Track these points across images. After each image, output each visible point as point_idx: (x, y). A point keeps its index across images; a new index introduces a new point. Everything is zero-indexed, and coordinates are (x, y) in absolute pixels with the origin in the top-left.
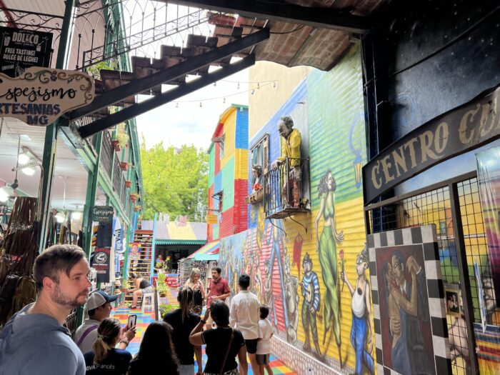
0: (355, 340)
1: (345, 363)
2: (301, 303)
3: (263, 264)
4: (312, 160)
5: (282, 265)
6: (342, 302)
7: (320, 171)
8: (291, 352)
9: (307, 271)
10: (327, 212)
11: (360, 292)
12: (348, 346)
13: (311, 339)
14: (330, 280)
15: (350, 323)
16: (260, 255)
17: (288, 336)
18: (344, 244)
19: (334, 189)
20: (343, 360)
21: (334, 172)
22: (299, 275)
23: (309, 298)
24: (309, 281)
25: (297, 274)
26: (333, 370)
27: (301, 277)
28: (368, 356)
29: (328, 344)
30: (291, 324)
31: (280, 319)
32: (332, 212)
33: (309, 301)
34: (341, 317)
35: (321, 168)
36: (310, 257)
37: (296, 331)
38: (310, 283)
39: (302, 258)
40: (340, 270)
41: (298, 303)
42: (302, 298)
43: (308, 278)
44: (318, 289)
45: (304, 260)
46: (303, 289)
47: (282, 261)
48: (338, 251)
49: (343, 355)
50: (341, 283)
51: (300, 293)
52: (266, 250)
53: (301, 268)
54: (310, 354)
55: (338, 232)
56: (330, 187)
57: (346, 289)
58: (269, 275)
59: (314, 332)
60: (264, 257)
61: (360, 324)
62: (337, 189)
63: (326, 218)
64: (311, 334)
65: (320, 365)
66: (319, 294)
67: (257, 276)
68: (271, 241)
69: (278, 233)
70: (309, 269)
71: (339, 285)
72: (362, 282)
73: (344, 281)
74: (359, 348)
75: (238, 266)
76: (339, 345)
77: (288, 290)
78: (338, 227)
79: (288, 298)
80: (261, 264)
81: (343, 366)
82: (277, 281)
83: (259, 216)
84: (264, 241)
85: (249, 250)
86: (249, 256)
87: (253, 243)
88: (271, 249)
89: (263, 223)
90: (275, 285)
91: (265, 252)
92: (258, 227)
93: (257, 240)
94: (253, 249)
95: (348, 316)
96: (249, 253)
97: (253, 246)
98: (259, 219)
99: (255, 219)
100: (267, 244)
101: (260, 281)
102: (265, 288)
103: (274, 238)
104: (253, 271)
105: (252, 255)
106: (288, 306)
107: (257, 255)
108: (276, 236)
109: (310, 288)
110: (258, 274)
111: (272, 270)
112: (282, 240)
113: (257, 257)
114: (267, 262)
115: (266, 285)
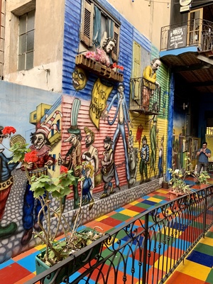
0: (159, 165)
3: (102, 141)
5: (127, 142)
9: (143, 145)
11: (161, 150)
13: (144, 176)
14: (153, 147)
16: (96, 132)
20: (155, 175)
23: (144, 157)
25: (138, 146)
27: (141, 148)
28: (161, 168)
30: (132, 176)
36: (146, 138)
37: (135, 178)
38: (145, 150)
41: (137, 162)
42: (140, 159)
43: (144, 148)
44: (149, 152)
45: (143, 139)
46: (141, 154)
47: (126, 139)
51: (139, 156)
52: (108, 129)
55: (157, 129)
58: (111, 150)
59: (146, 171)
60: (104, 135)
61: (161, 160)
63: (154, 122)
64: (144, 173)
66: (149, 154)
68: (116, 123)
70: (146, 143)
73: (157, 147)
77: (131, 157)
80: (96, 142)
81: (155, 177)
82: (120, 154)
83: (96, 91)
84: (104, 120)
85: (66, 123)
86: (66, 131)
87: (79, 116)
88: (115, 129)
89: (103, 102)
90: (118, 157)
91: (104, 131)
92: (93, 103)
93: (89, 115)
94: (78, 124)
95: (157, 159)
96: (64, 127)
97: (79, 120)
98: (96, 95)
99: (86, 89)
100: (109, 124)
101: (94, 158)
102: (103, 162)
103: (119, 121)
104: (79, 150)
105: (76, 130)
106: (130, 167)
107: (90, 131)
108: (121, 120)
109: (145, 153)
110: (90, 151)
111: (116, 146)
112: (128, 125)
113: (89, 134)
114: (108, 140)
115: (105, 159)
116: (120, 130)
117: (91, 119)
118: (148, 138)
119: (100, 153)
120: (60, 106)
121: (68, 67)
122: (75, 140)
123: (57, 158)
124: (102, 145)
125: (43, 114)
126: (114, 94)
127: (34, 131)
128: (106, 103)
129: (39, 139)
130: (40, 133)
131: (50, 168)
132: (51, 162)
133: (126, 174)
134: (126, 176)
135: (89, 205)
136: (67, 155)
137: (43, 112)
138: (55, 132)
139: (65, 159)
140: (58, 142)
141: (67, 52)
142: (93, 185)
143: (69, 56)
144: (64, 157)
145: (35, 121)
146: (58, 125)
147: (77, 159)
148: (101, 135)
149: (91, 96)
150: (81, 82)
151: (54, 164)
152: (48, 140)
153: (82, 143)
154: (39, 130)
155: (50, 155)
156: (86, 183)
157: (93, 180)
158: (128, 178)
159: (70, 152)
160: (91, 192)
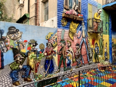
2: (94, 54)
3: (75, 45)
5: (87, 45)
14: (101, 47)
16: (72, 42)
17: (89, 63)
23: (97, 52)
25: (93, 47)
32: (102, 35)
37: (92, 61)
39: (95, 43)
43: (96, 48)
47: (87, 44)
52: (77, 40)
53: (95, 46)
55: (103, 39)
58: (79, 49)
59: (98, 58)
67: (69, 51)
69: (85, 36)
72: (106, 47)
77: (90, 51)
79: (89, 54)
80: (72, 46)
82: (84, 50)
83: (71, 26)
84: (76, 37)
85: (59, 39)
86: (59, 42)
87: (64, 36)
88: (81, 40)
89: (75, 30)
90: (83, 52)
91: (76, 41)
92: (70, 30)
93: (69, 35)
94: (64, 39)
95: (104, 53)
96: (59, 40)
97: (64, 37)
98: (71, 27)
99: (67, 26)
100: (78, 38)
103: (83, 37)
104: (65, 49)
105: (63, 41)
106: (89, 56)
107: (69, 41)
108: (84, 36)
109: (97, 50)
110: (70, 49)
112: (87, 38)
114: (78, 45)
115: (77, 53)
116: (83, 40)
117: (69, 37)
118: (98, 43)
119: (74, 50)
120: (57, 33)
121: (59, 18)
122: (63, 45)
123: (56, 52)
124: (75, 47)
125: (50, 36)
126: (80, 26)
127: (47, 42)
128: (76, 30)
129: (49, 45)
130: (50, 43)
131: (54, 55)
132: (54, 53)
133: (88, 59)
134: (88, 60)
135: (70, 70)
136: (60, 51)
137: (50, 35)
138: (55, 42)
139: (59, 52)
140: (56, 46)
141: (59, 13)
142: (72, 63)
143: (60, 14)
144: (59, 51)
145: (48, 39)
146: (56, 40)
147: (64, 52)
148: (74, 43)
149: (69, 28)
150: (65, 23)
151: (55, 54)
152: (52, 45)
153: (66, 46)
154: (49, 42)
155: (54, 51)
156: (69, 62)
157: (71, 60)
158: (89, 60)
159: (61, 50)
160: (71, 65)
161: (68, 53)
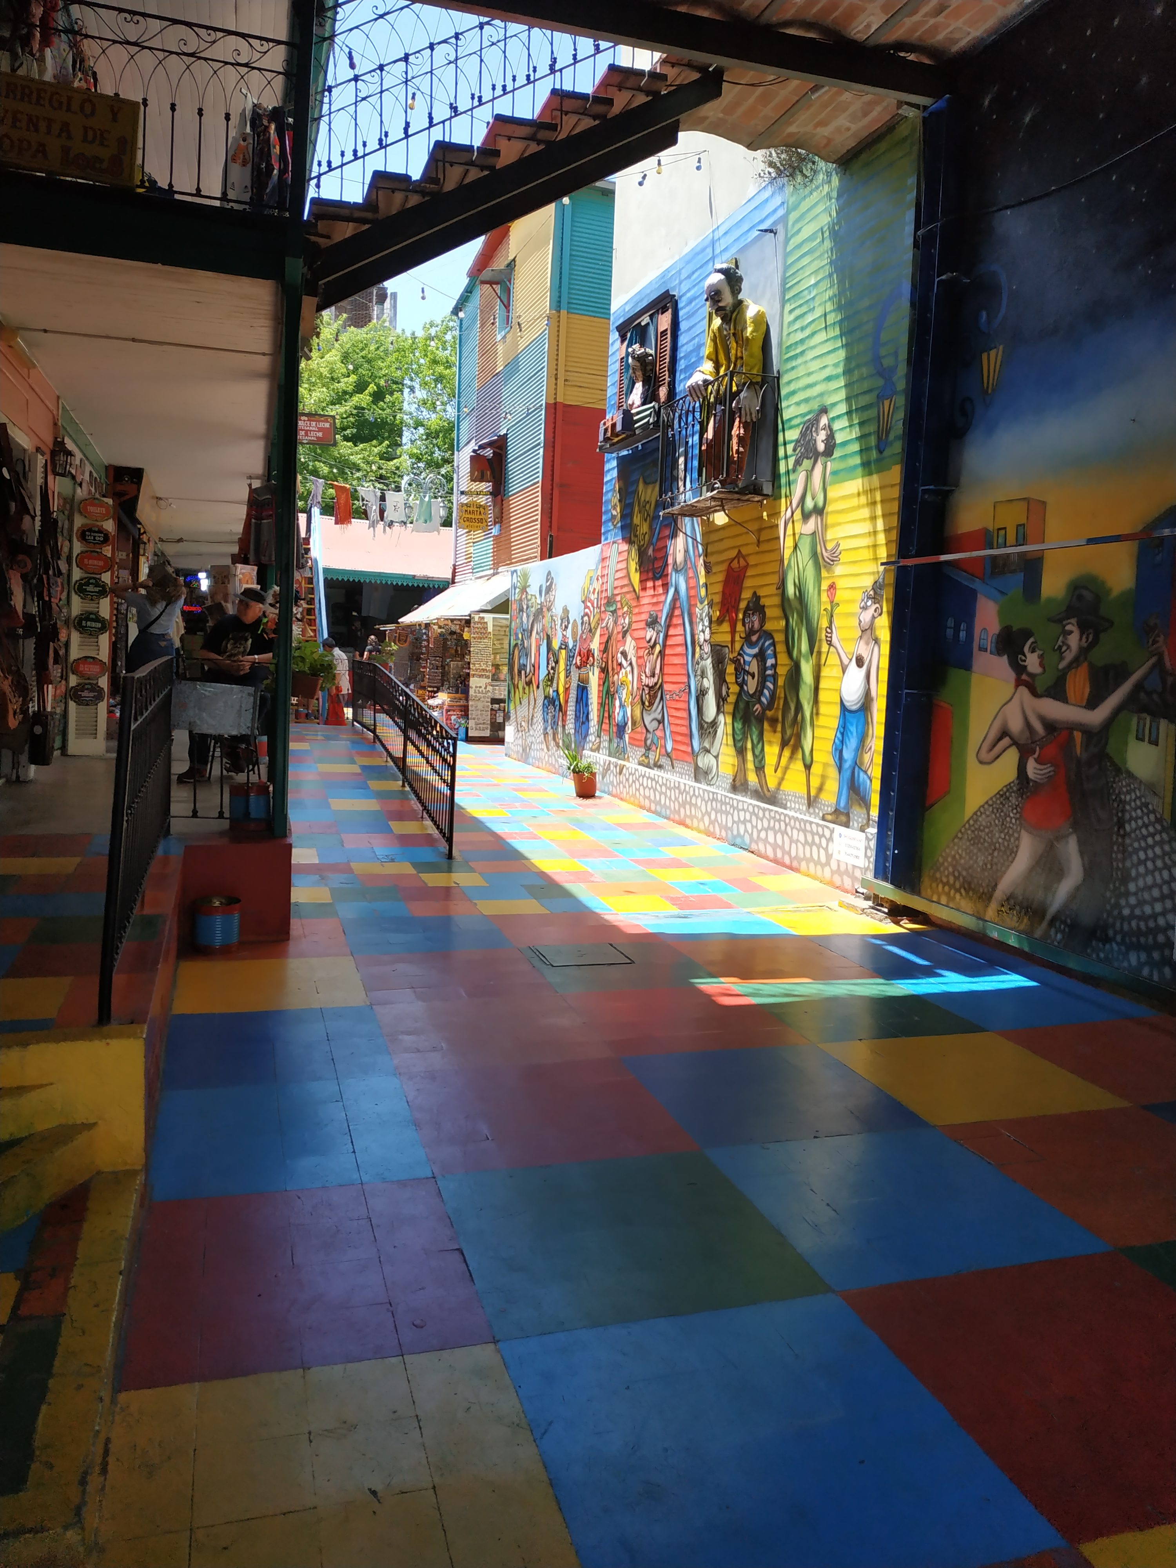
0: (841, 752)
1: (817, 797)
3: (642, 625)
4: (784, 380)
5: (691, 624)
6: (823, 685)
7: (803, 409)
8: (703, 799)
9: (751, 632)
10: (809, 504)
11: (860, 662)
12: (826, 765)
13: (750, 766)
14: (802, 645)
15: (834, 723)
17: (697, 768)
18: (839, 570)
19: (829, 451)
20: (813, 793)
21: (831, 415)
22: (733, 641)
23: (752, 686)
24: (755, 651)
25: (728, 638)
26: (791, 813)
27: (737, 646)
28: (862, 774)
29: (786, 768)
30: (707, 745)
31: (679, 738)
32: (820, 504)
33: (751, 692)
34: (817, 714)
35: (807, 400)
36: (763, 601)
37: (716, 757)
38: (755, 656)
39: (743, 605)
40: (824, 623)
41: (724, 700)
43: (752, 645)
44: (774, 666)
45: (747, 608)
46: (740, 670)
47: (691, 615)
48: (825, 586)
49: (815, 782)
50: (825, 648)
53: (739, 627)
54: (745, 796)
55: (830, 546)
56: (821, 447)
57: (833, 659)
58: (658, 648)
59: (757, 752)
60: (646, 608)
61: (854, 721)
62: (837, 454)
63: (806, 517)
64: (750, 756)
65: (764, 810)
66: (775, 676)
67: (624, 654)
69: (686, 551)
70: (756, 625)
71: (819, 653)
72: (867, 644)
73: (830, 644)
74: (847, 765)
75: (569, 634)
76: (808, 767)
77: (704, 674)
78: (830, 535)
79: (702, 694)
81: (811, 802)
87: (617, 575)
91: (647, 598)
92: (633, 538)
93: (627, 567)
97: (616, 584)
98: (636, 519)
99: (625, 517)
100: (654, 576)
101: (631, 664)
102: (643, 677)
103: (675, 562)
104: (614, 644)
105: (612, 605)
106: (700, 710)
107: (627, 603)
108: (679, 557)
110: (627, 649)
111: (666, 636)
113: (625, 609)
114: (652, 620)
115: (647, 670)
116: (677, 591)
117: (628, 575)
119: (641, 653)
122: (611, 624)
129: (586, 624)
130: (586, 614)
132: (592, 659)
133: (689, 727)
134: (691, 736)
136: (604, 651)
139: (602, 658)
142: (629, 725)
144: (601, 654)
147: (612, 661)
149: (630, 526)
150: (619, 508)
152: (591, 625)
155: (591, 650)
156: (621, 714)
157: (629, 710)
158: (696, 746)
159: (606, 646)
160: (627, 737)
161: (620, 665)
